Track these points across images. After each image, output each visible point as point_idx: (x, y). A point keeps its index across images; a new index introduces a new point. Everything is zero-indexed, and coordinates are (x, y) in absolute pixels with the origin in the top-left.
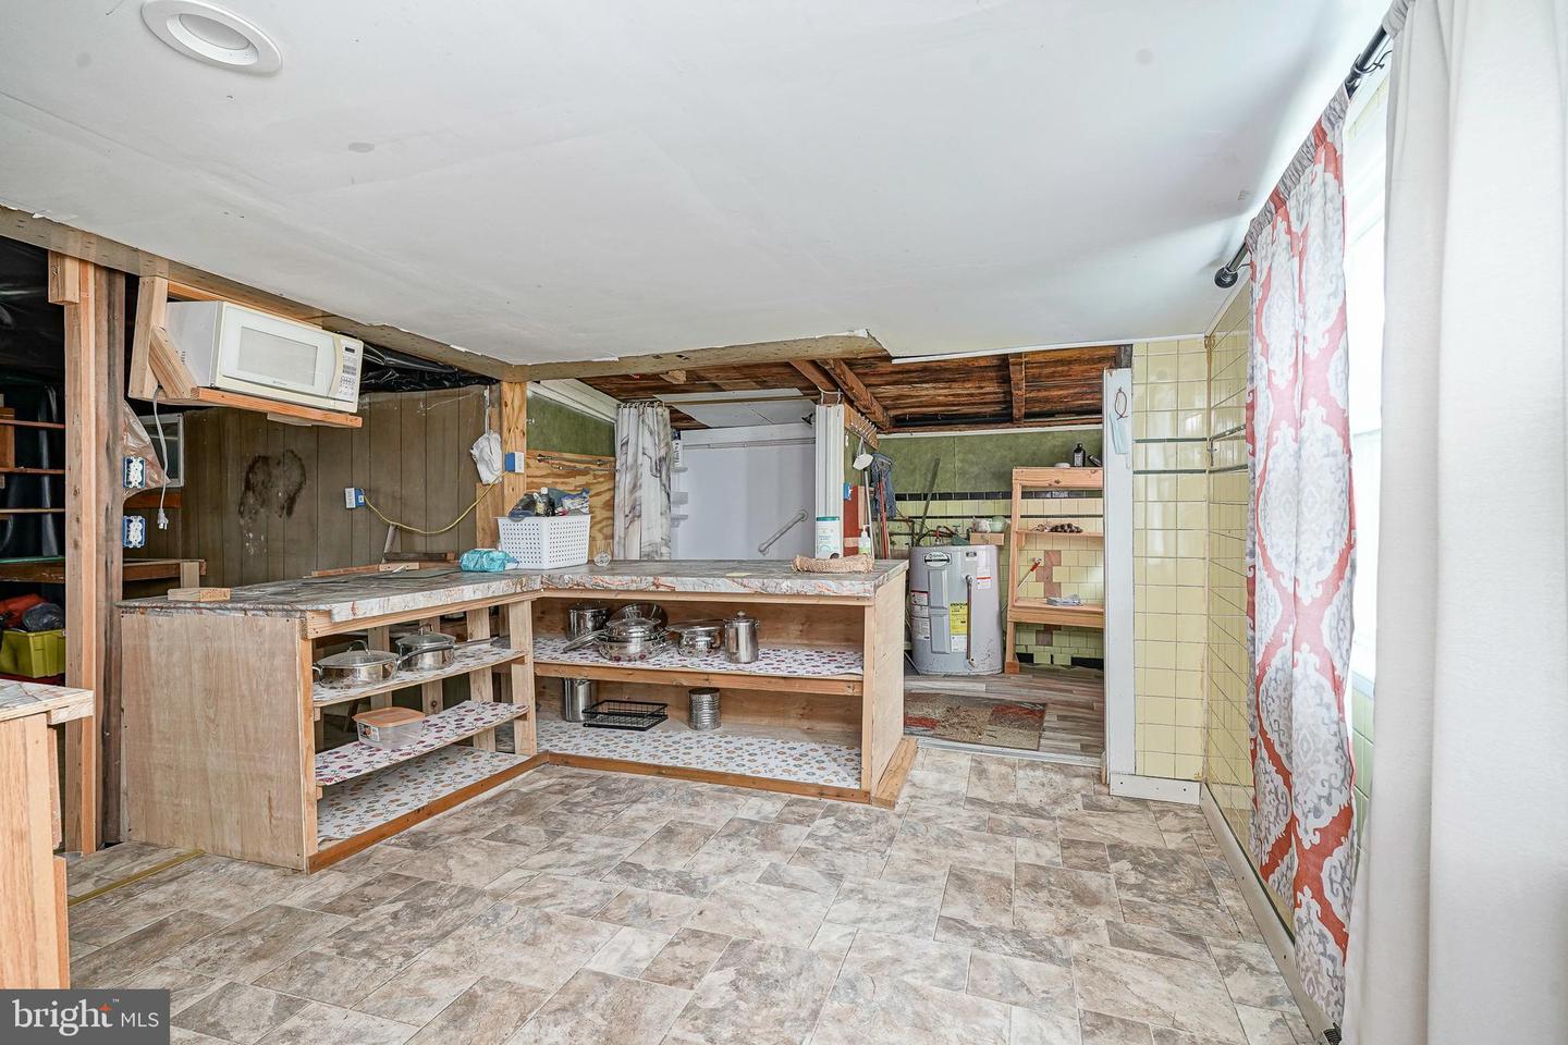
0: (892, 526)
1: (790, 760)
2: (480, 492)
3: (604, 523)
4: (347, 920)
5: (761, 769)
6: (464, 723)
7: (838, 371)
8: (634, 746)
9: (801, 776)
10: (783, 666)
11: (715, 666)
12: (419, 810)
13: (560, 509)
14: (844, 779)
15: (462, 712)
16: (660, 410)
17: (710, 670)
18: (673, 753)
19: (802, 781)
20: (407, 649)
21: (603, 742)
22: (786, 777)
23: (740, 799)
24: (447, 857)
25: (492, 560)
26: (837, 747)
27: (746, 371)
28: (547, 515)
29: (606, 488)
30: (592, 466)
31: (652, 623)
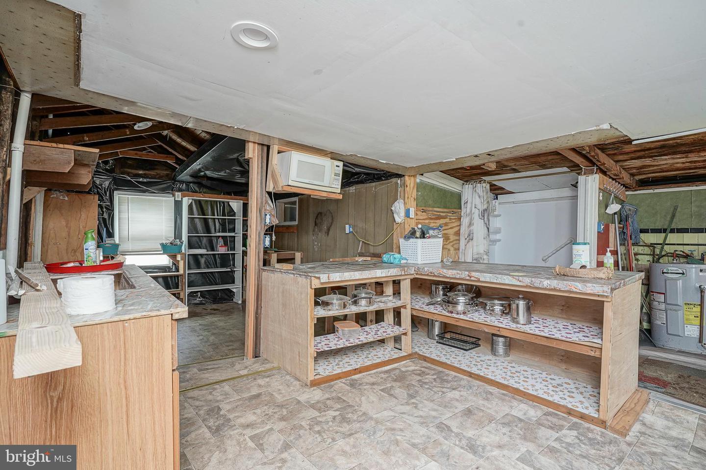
0: (636, 249)
1: (550, 386)
2: (395, 227)
3: (454, 243)
4: (317, 414)
5: (530, 387)
6: (379, 333)
7: (593, 154)
8: (459, 358)
9: (556, 399)
10: (546, 330)
11: (504, 323)
12: (356, 369)
13: (428, 235)
14: (587, 408)
15: (379, 327)
16: (484, 185)
17: (500, 325)
18: (479, 367)
19: (556, 401)
20: (355, 296)
21: (444, 353)
22: (545, 396)
23: (515, 403)
24: (362, 395)
25: (395, 258)
26: (585, 385)
27: (533, 160)
28: (421, 238)
29: (456, 225)
30: (449, 214)
31: (471, 295)
